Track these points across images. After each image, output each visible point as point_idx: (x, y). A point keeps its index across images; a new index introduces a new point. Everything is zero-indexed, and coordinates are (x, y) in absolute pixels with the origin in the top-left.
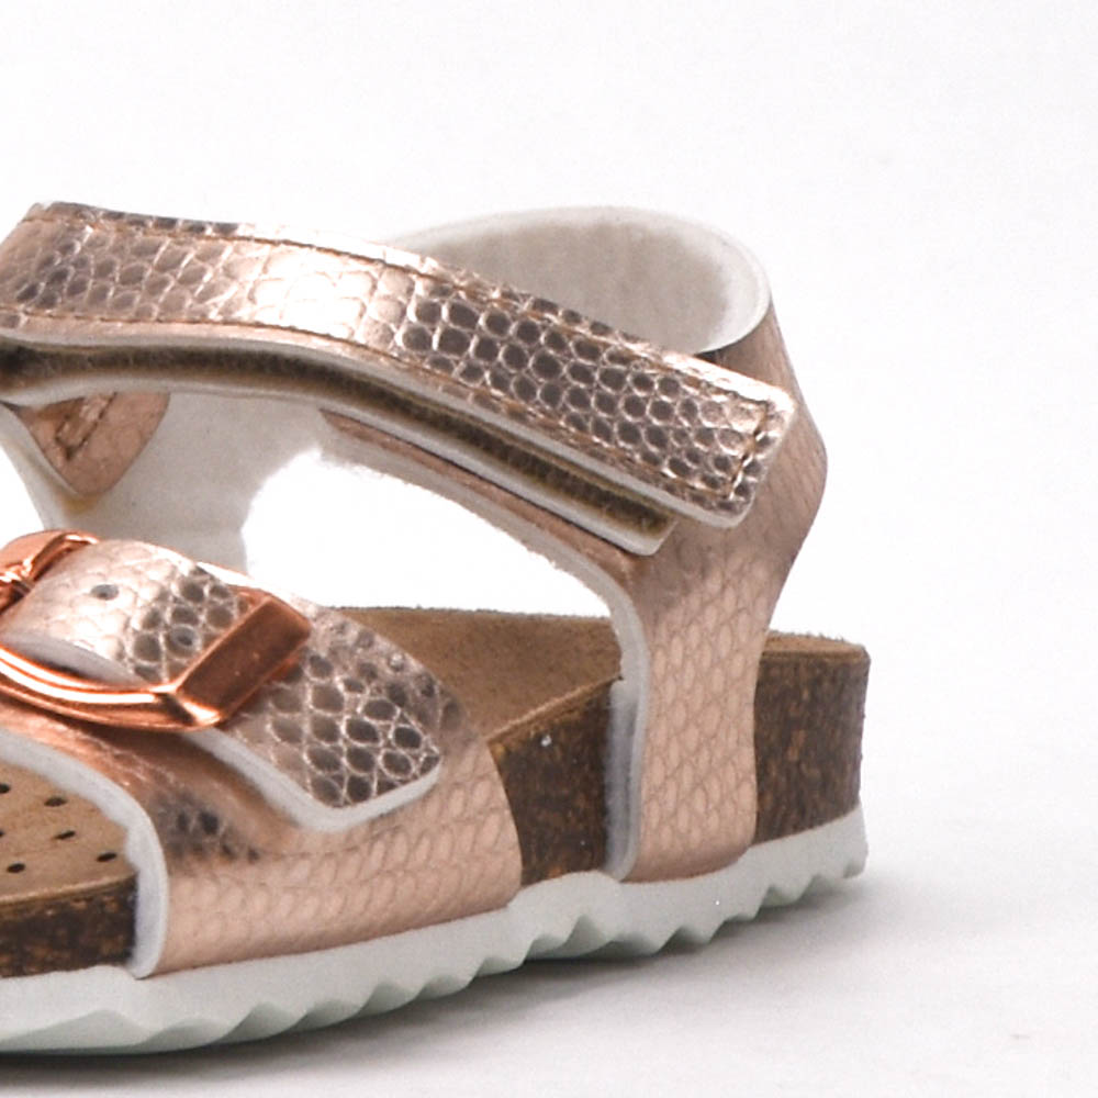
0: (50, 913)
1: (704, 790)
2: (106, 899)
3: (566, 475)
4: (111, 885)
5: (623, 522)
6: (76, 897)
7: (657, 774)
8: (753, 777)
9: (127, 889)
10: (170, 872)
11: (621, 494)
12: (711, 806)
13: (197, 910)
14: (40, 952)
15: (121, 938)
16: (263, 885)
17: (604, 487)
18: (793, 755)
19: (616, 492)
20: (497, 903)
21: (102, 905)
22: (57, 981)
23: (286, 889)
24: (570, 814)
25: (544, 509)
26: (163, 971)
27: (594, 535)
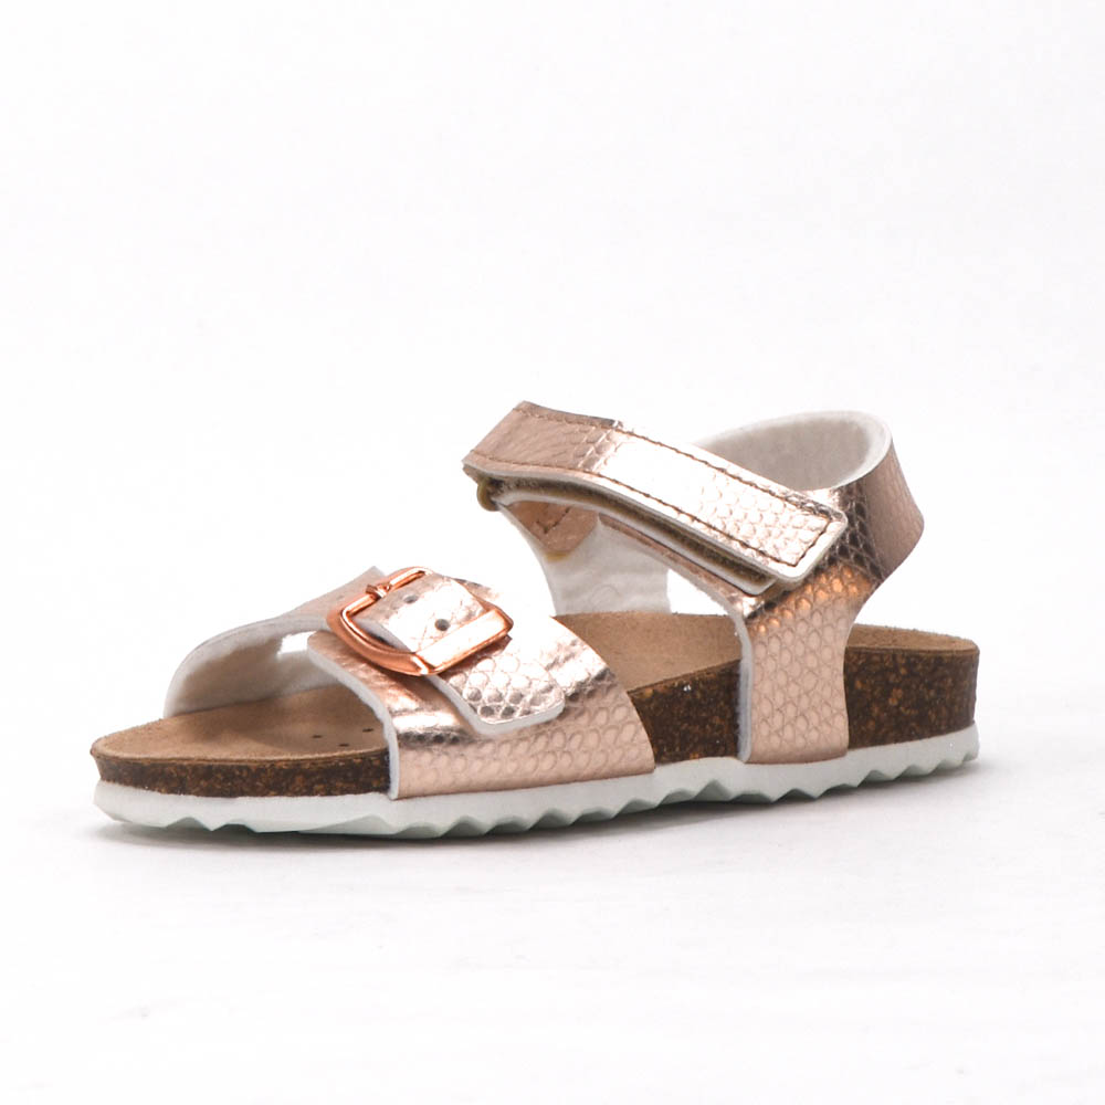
0: (341, 764)
1: (805, 717)
2: (372, 758)
3: (712, 551)
4: (376, 751)
5: (743, 577)
6: (355, 756)
7: (766, 709)
8: (845, 713)
9: (385, 753)
10: (400, 746)
11: (739, 562)
12: (811, 726)
13: (419, 766)
14: (340, 784)
15: (383, 779)
16: (462, 755)
17: (731, 558)
18: (893, 702)
19: (736, 560)
20: (650, 771)
21: (370, 761)
22: (349, 799)
23: (478, 758)
24: (708, 727)
25: (704, 568)
26: (400, 798)
27: (729, 583)
